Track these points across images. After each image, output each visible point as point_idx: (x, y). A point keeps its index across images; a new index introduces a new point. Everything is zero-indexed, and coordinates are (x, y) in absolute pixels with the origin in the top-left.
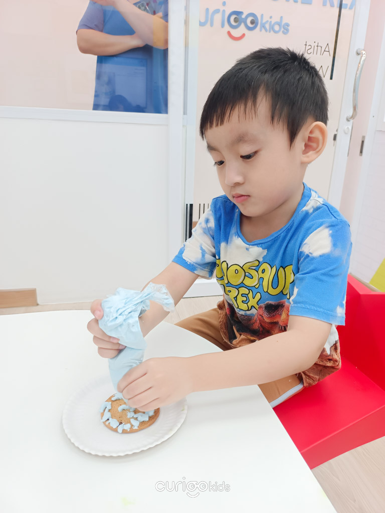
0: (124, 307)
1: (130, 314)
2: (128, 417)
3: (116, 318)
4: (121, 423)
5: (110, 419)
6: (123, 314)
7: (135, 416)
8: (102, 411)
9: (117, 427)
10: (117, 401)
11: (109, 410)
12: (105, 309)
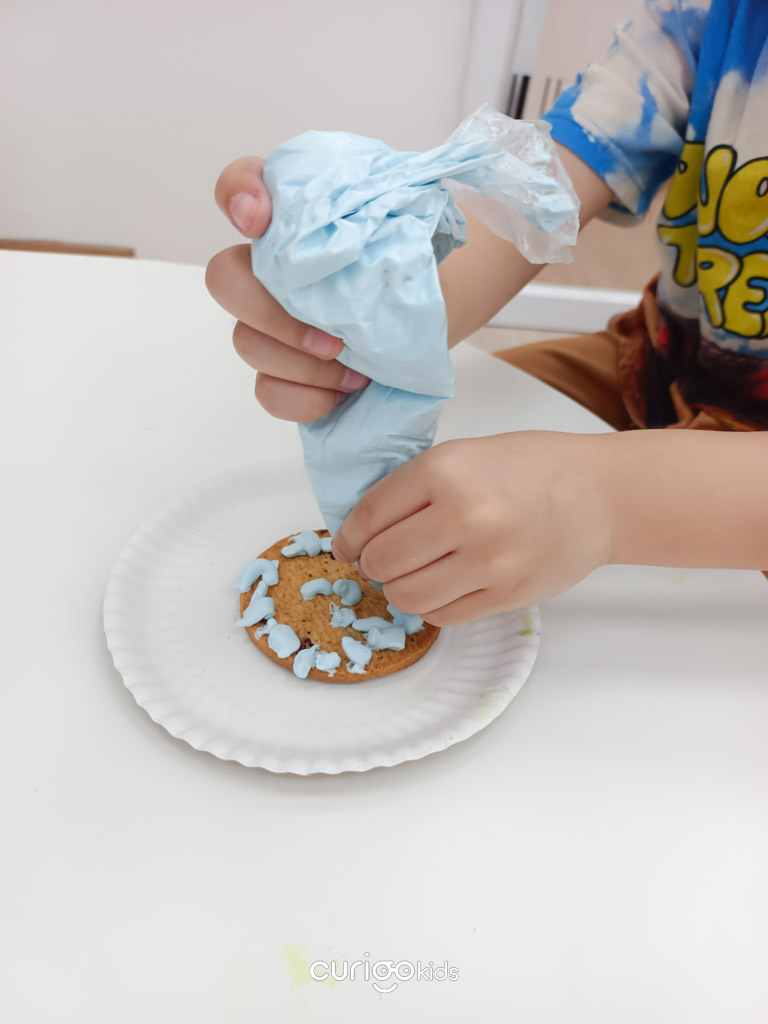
0: (368, 183)
1: (394, 222)
2: (334, 624)
3: (331, 228)
4: (306, 644)
5: (271, 622)
6: (362, 213)
7: (359, 625)
8: (244, 587)
9: (294, 654)
10: (299, 562)
11: (270, 591)
12: (280, 187)
